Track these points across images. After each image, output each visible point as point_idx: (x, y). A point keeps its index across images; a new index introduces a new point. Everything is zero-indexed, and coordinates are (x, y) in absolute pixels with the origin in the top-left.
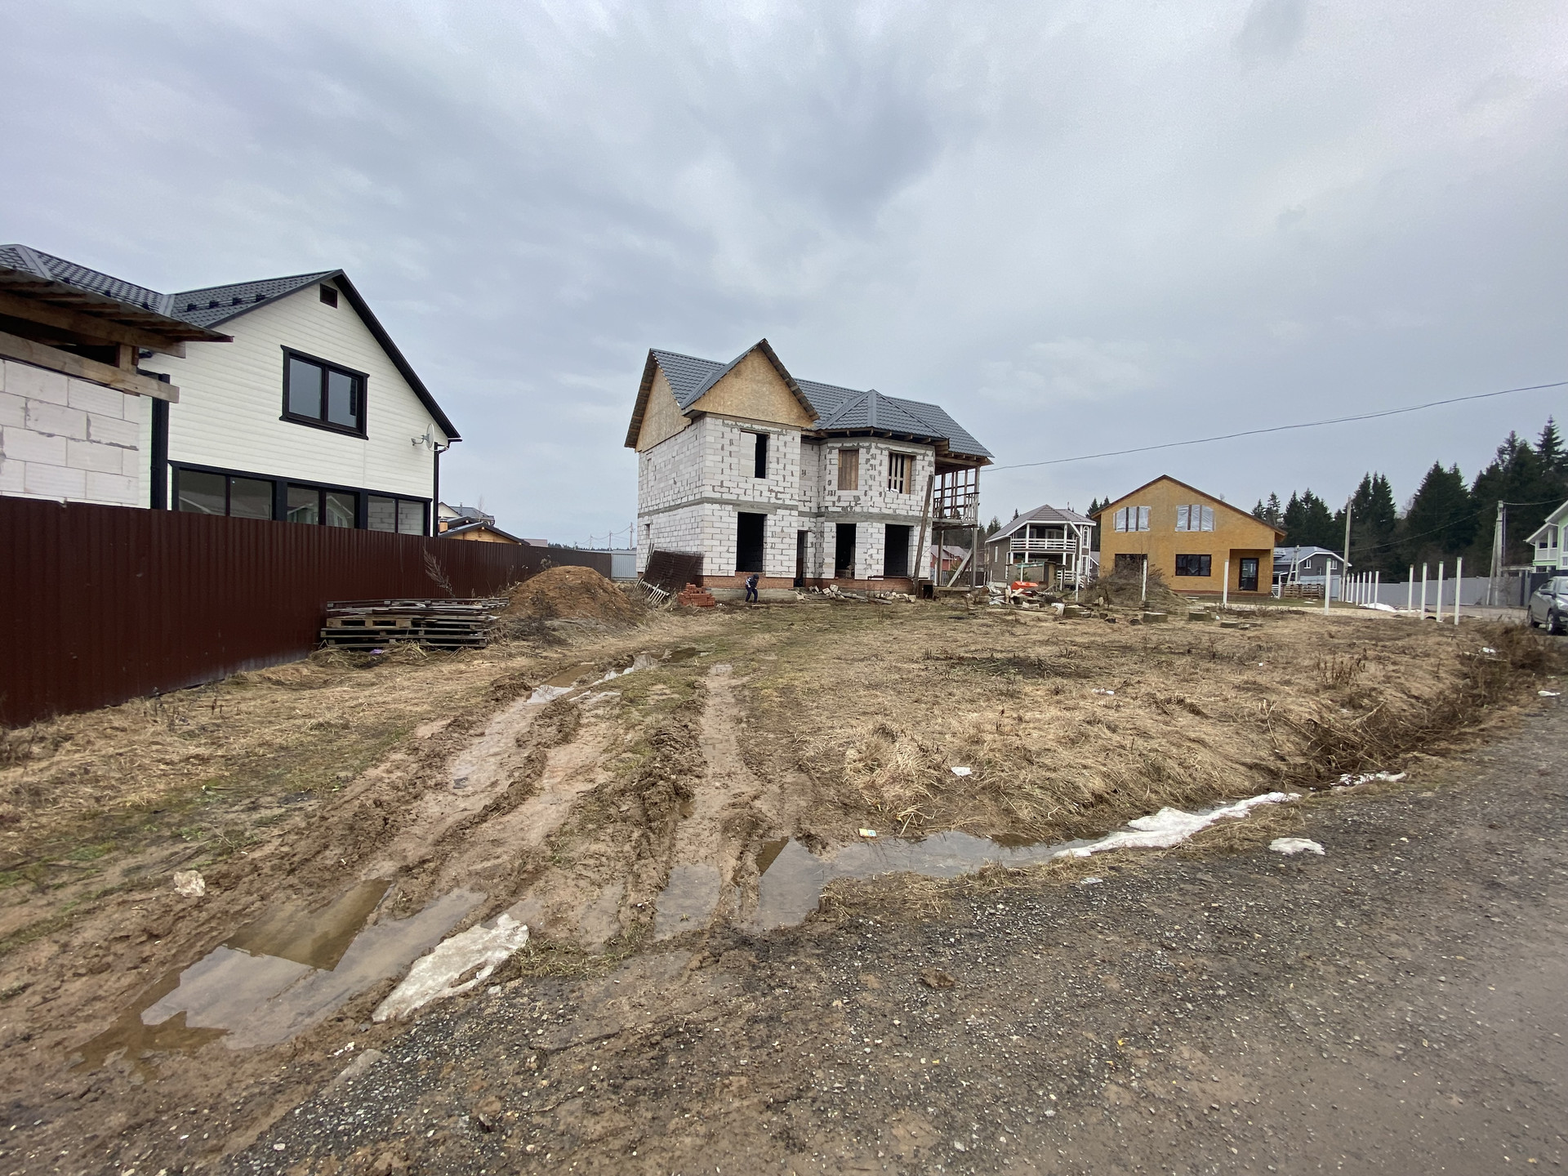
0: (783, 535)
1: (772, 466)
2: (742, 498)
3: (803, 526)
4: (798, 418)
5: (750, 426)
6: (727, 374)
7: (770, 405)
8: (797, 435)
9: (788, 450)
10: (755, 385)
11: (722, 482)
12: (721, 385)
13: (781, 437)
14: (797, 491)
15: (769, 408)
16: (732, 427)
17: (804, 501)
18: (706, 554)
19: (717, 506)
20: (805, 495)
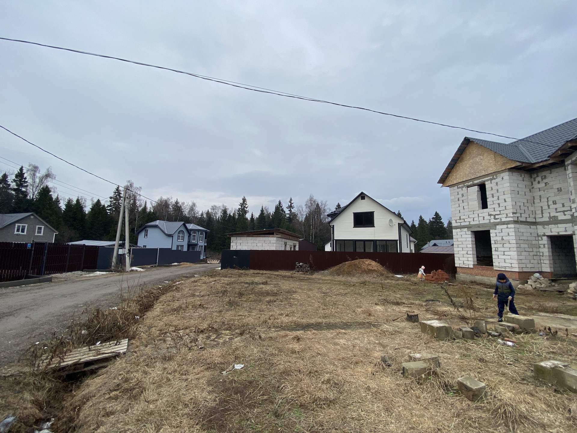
0: (503, 242)
1: (489, 200)
2: (472, 223)
3: (566, 231)
4: (504, 164)
5: (471, 183)
6: (456, 163)
7: (482, 166)
8: (506, 176)
9: (500, 187)
10: (471, 161)
11: (460, 217)
12: (454, 170)
13: (493, 181)
14: (511, 211)
15: (481, 168)
16: (462, 187)
17: (564, 212)
18: (455, 255)
19: (459, 230)
20: (563, 206)
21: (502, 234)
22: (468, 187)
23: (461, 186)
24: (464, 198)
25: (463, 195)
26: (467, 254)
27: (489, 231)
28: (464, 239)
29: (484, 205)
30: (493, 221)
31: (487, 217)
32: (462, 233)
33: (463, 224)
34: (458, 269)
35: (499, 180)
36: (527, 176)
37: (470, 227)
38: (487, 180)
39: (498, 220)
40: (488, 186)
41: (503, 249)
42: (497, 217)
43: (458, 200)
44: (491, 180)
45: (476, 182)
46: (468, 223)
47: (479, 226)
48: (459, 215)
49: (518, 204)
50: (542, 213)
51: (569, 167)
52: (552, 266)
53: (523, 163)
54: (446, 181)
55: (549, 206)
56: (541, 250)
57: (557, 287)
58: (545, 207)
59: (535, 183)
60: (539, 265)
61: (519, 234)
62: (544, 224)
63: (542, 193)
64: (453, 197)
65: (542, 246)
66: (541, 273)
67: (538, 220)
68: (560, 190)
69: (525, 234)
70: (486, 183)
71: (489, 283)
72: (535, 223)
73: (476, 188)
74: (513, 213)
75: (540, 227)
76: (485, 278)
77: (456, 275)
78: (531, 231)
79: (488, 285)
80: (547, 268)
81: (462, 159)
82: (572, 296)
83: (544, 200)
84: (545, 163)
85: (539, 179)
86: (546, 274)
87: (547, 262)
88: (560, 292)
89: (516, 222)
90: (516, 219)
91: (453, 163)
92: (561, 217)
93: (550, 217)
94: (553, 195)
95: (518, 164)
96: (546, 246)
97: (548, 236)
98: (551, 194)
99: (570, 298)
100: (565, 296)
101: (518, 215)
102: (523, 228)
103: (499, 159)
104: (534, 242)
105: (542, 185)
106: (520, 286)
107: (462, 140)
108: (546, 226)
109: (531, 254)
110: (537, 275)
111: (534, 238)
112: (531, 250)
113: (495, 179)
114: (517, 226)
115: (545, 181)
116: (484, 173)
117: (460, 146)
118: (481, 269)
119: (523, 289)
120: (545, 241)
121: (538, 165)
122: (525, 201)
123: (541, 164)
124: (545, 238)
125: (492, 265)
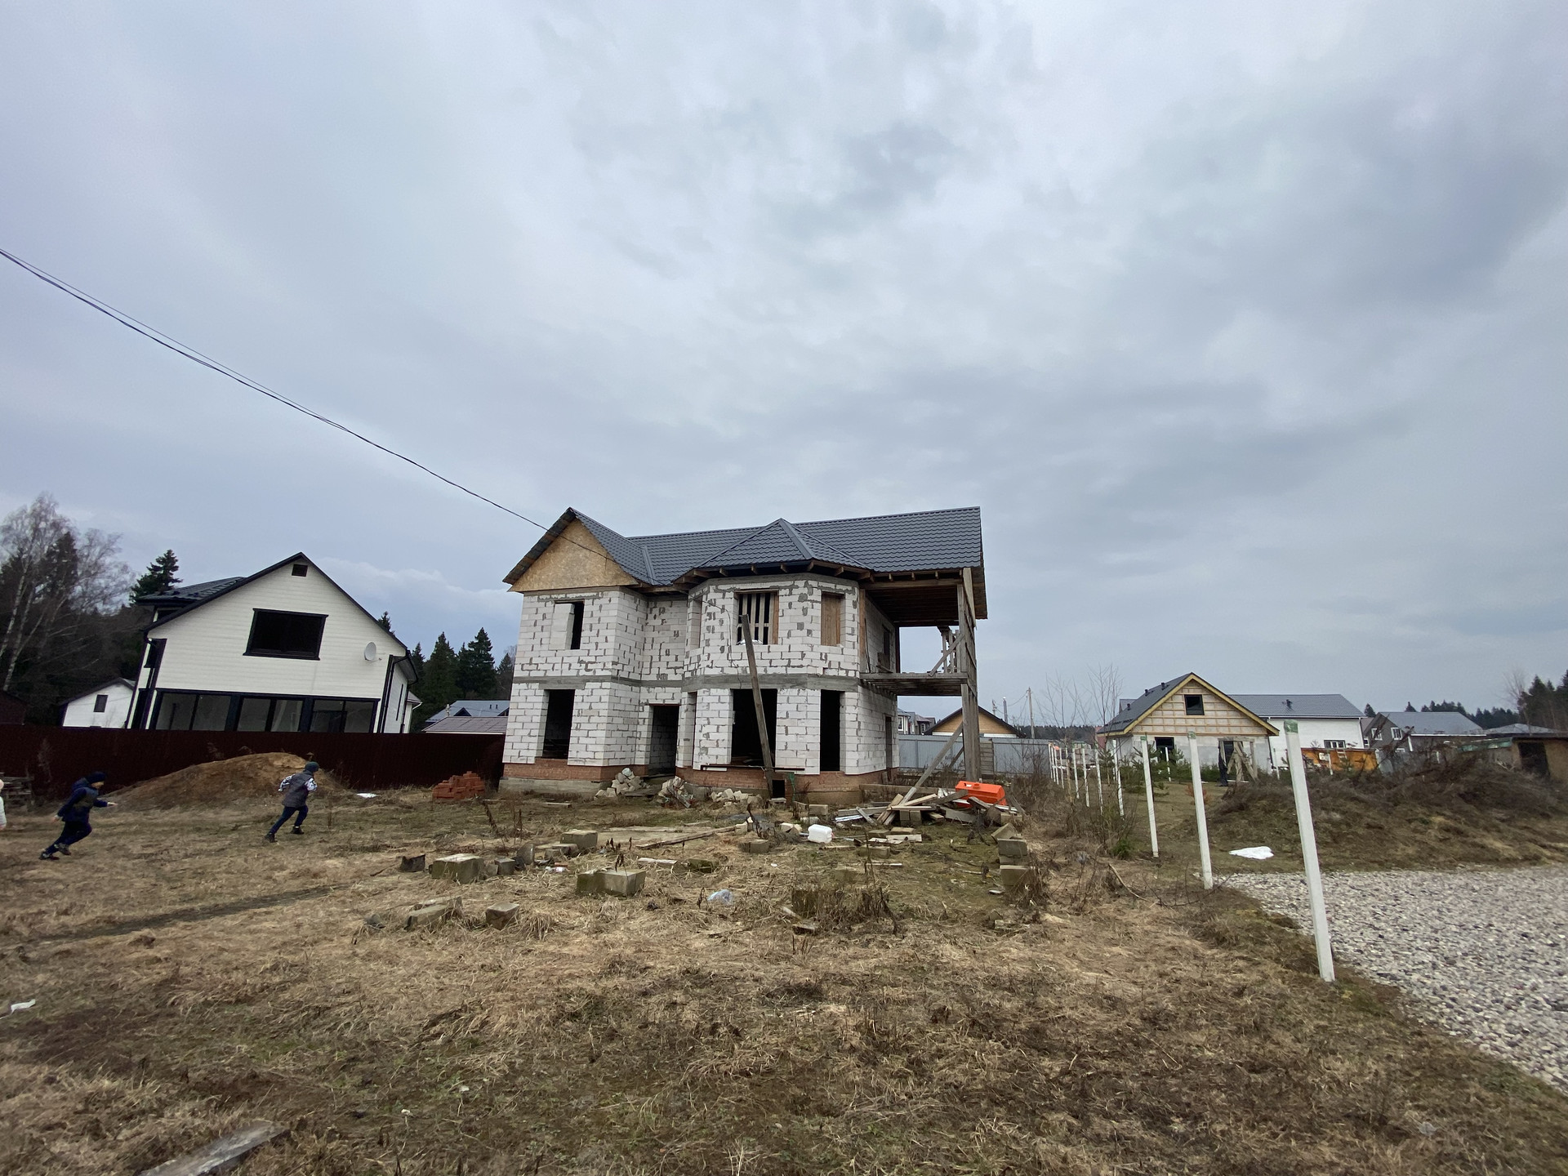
0: (590, 713)
1: (585, 634)
2: (550, 673)
3: (673, 699)
4: (616, 577)
5: (563, 596)
6: (545, 550)
7: (585, 570)
8: (615, 595)
9: (604, 613)
10: (571, 555)
11: (531, 659)
12: (539, 562)
13: (596, 601)
14: (611, 659)
15: (584, 573)
16: (546, 601)
17: (676, 668)
18: (507, 739)
19: (524, 685)
20: (676, 660)
21: (590, 699)
22: (557, 602)
23: (544, 597)
24: (546, 622)
25: (544, 617)
26: (529, 735)
27: (573, 692)
28: (530, 706)
29: (575, 644)
30: (583, 673)
31: (576, 666)
32: (527, 693)
33: (533, 674)
34: (506, 767)
35: (604, 601)
36: (642, 606)
37: (545, 682)
38: (588, 598)
39: (591, 673)
40: (587, 609)
41: (588, 727)
42: (590, 666)
43: (535, 625)
44: (594, 598)
45: (571, 596)
46: (541, 674)
47: (558, 680)
48: (530, 654)
49: (623, 648)
50: (651, 668)
51: (691, 604)
52: (648, 754)
53: (639, 581)
54: (521, 581)
55: (660, 656)
56: (639, 728)
57: (648, 788)
58: (656, 658)
59: (651, 616)
60: (632, 754)
61: (615, 700)
62: (651, 685)
63: (655, 634)
64: (526, 617)
65: (641, 721)
66: (632, 767)
67: (644, 678)
68: (676, 634)
69: (623, 701)
70: (586, 602)
71: (555, 793)
72: (638, 683)
73: (569, 608)
74: (614, 663)
75: (644, 689)
76: (551, 782)
77: (501, 781)
78: (633, 695)
79: (552, 796)
80: (641, 760)
81: (557, 546)
82: (660, 801)
83: (656, 646)
84: (667, 589)
85: (656, 611)
86: (639, 768)
87: (643, 748)
88: (649, 796)
89: (614, 679)
90: (615, 674)
91: (540, 548)
92: (672, 677)
93: (658, 675)
94: (667, 640)
95: (635, 583)
96: (647, 720)
97: (650, 705)
98: (665, 637)
99: (658, 804)
100: (653, 802)
101: (619, 667)
102: (623, 690)
103: (611, 564)
104: (633, 715)
105: (658, 622)
106: (600, 792)
107: (564, 511)
108: (651, 689)
109: (626, 734)
110: (627, 771)
111: (633, 708)
112: (625, 728)
113: (599, 598)
114: (615, 685)
115: (663, 616)
116: (584, 584)
117: (558, 521)
118: (547, 765)
119: (604, 796)
120: (647, 713)
121: (657, 590)
122: (633, 645)
123: (662, 590)
124: (647, 708)
125: (567, 757)
